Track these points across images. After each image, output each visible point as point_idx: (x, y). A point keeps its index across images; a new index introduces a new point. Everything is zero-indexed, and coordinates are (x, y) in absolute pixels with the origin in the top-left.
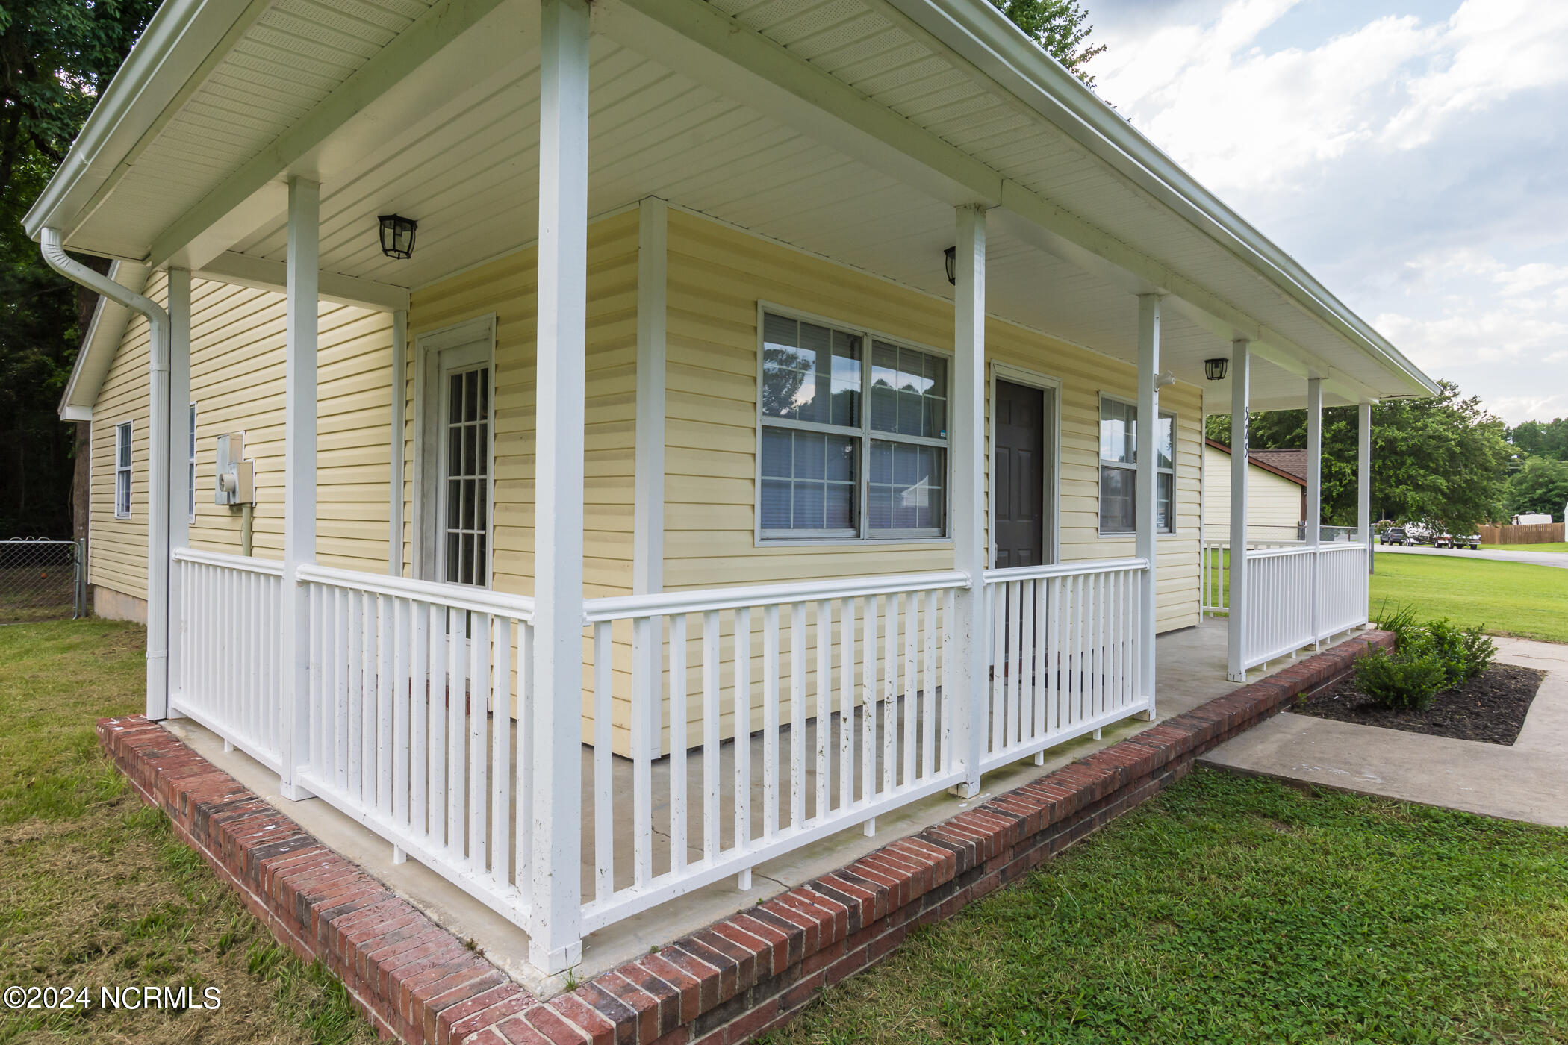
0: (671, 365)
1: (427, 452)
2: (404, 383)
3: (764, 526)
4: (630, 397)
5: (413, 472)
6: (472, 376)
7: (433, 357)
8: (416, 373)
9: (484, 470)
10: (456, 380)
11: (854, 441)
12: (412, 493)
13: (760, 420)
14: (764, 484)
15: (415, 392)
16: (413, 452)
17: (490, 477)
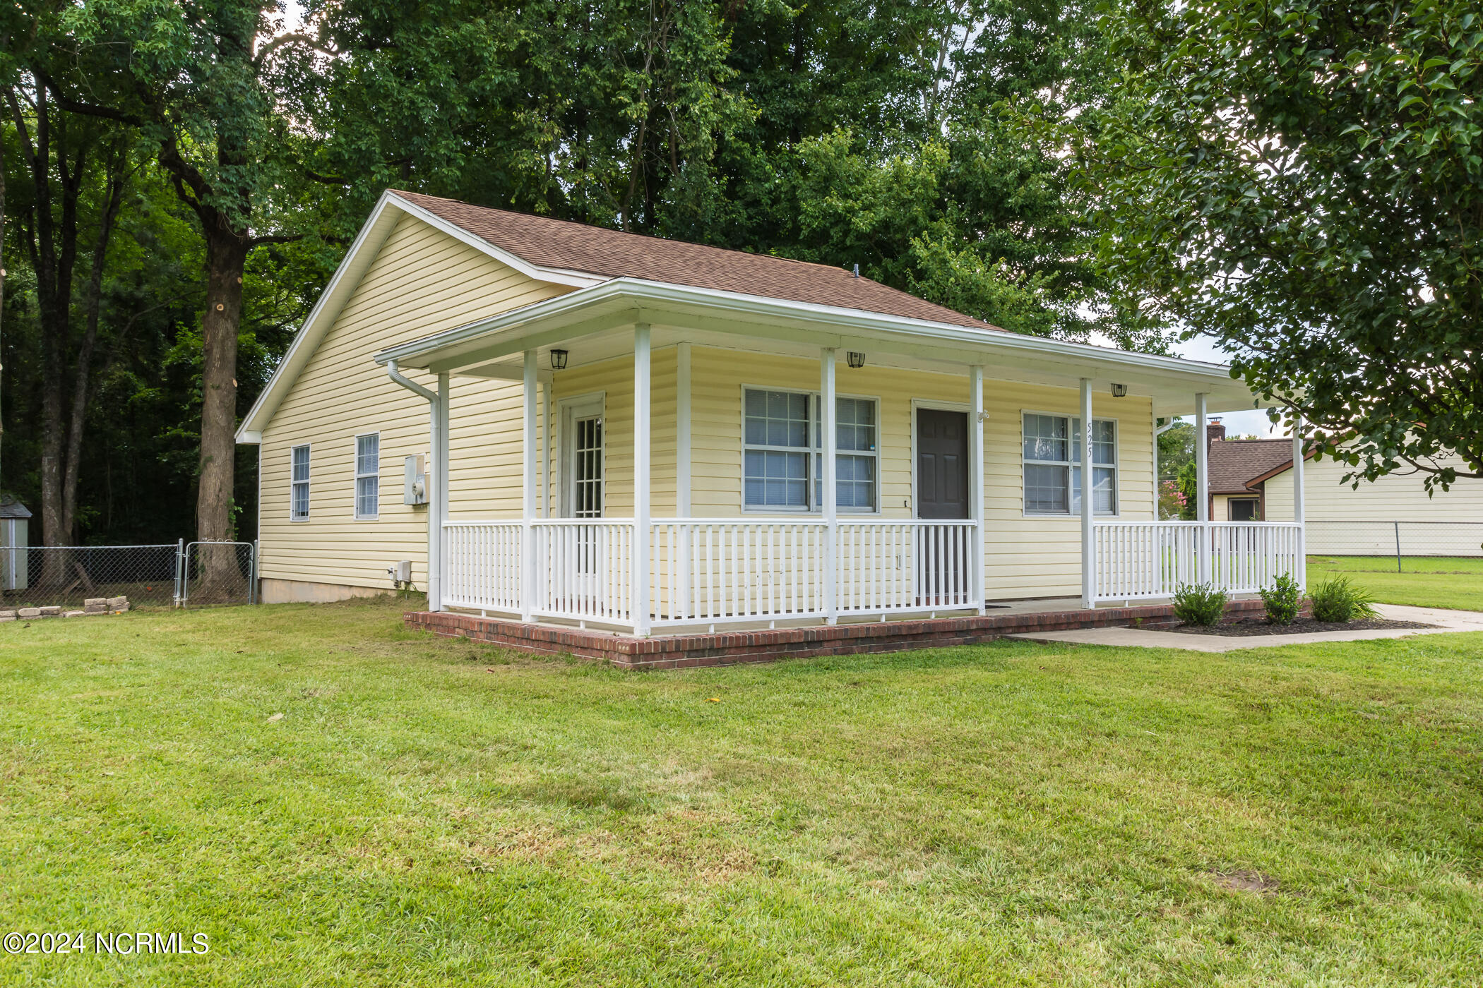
0: (693, 422)
1: (564, 467)
2: (550, 426)
3: (747, 503)
4: (673, 439)
5: (556, 478)
6: (591, 423)
7: (567, 411)
8: (557, 420)
9: (599, 476)
10: (581, 425)
11: (807, 455)
12: (555, 490)
13: (743, 446)
14: (747, 481)
15: (556, 431)
16: (555, 466)
17: (603, 480)
